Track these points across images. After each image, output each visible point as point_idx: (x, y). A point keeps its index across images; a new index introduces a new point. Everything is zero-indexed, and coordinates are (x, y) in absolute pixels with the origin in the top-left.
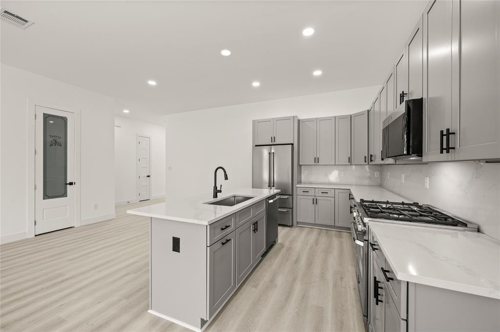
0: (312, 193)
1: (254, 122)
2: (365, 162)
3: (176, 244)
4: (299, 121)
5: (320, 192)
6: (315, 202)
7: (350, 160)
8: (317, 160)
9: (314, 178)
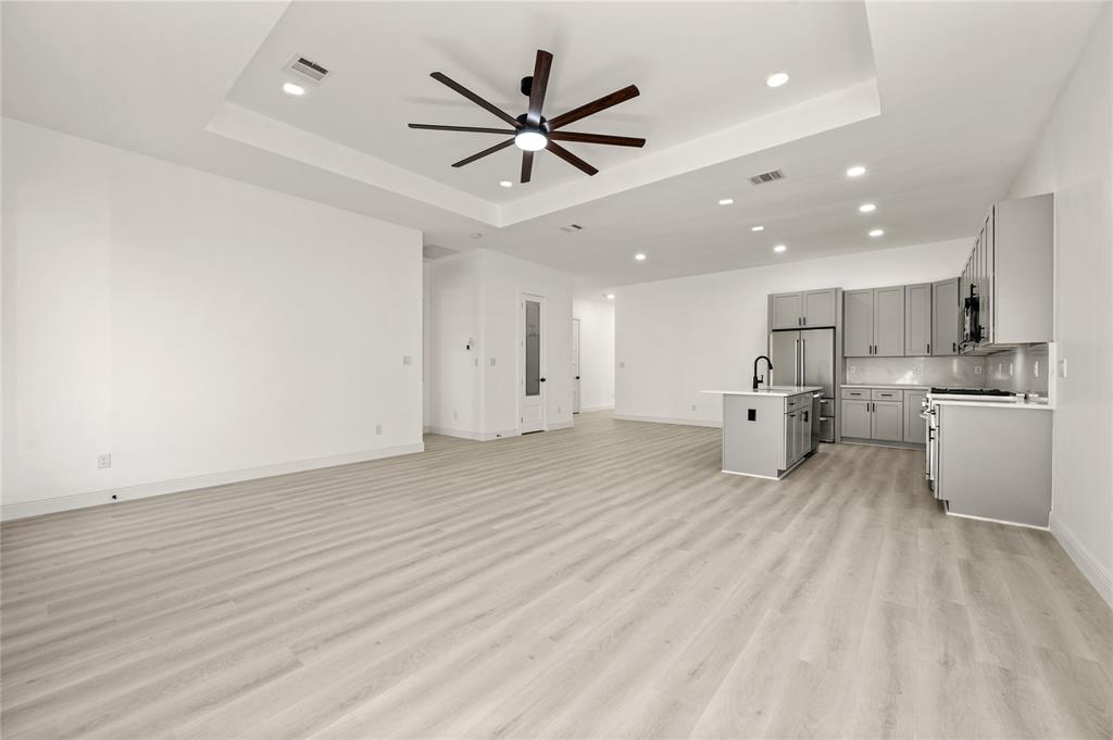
0: (865, 395)
1: (771, 297)
2: (954, 350)
3: (752, 415)
4: (844, 293)
5: (879, 394)
6: (871, 408)
7: (929, 349)
8: (873, 350)
9: (867, 376)
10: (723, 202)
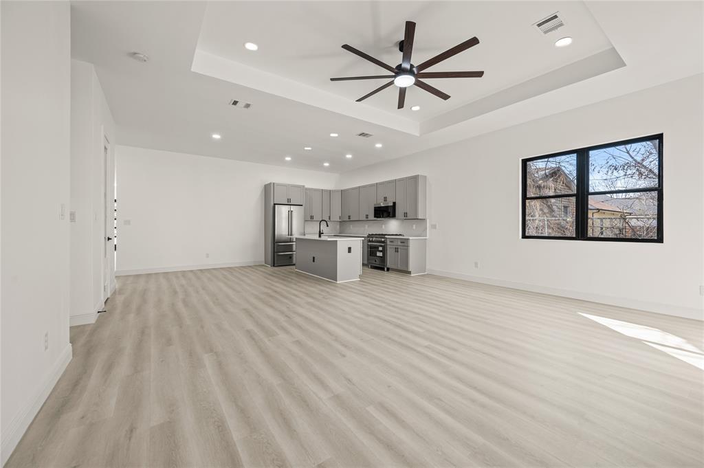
7: (330, 218)
8: (312, 217)
10: (332, 135)
